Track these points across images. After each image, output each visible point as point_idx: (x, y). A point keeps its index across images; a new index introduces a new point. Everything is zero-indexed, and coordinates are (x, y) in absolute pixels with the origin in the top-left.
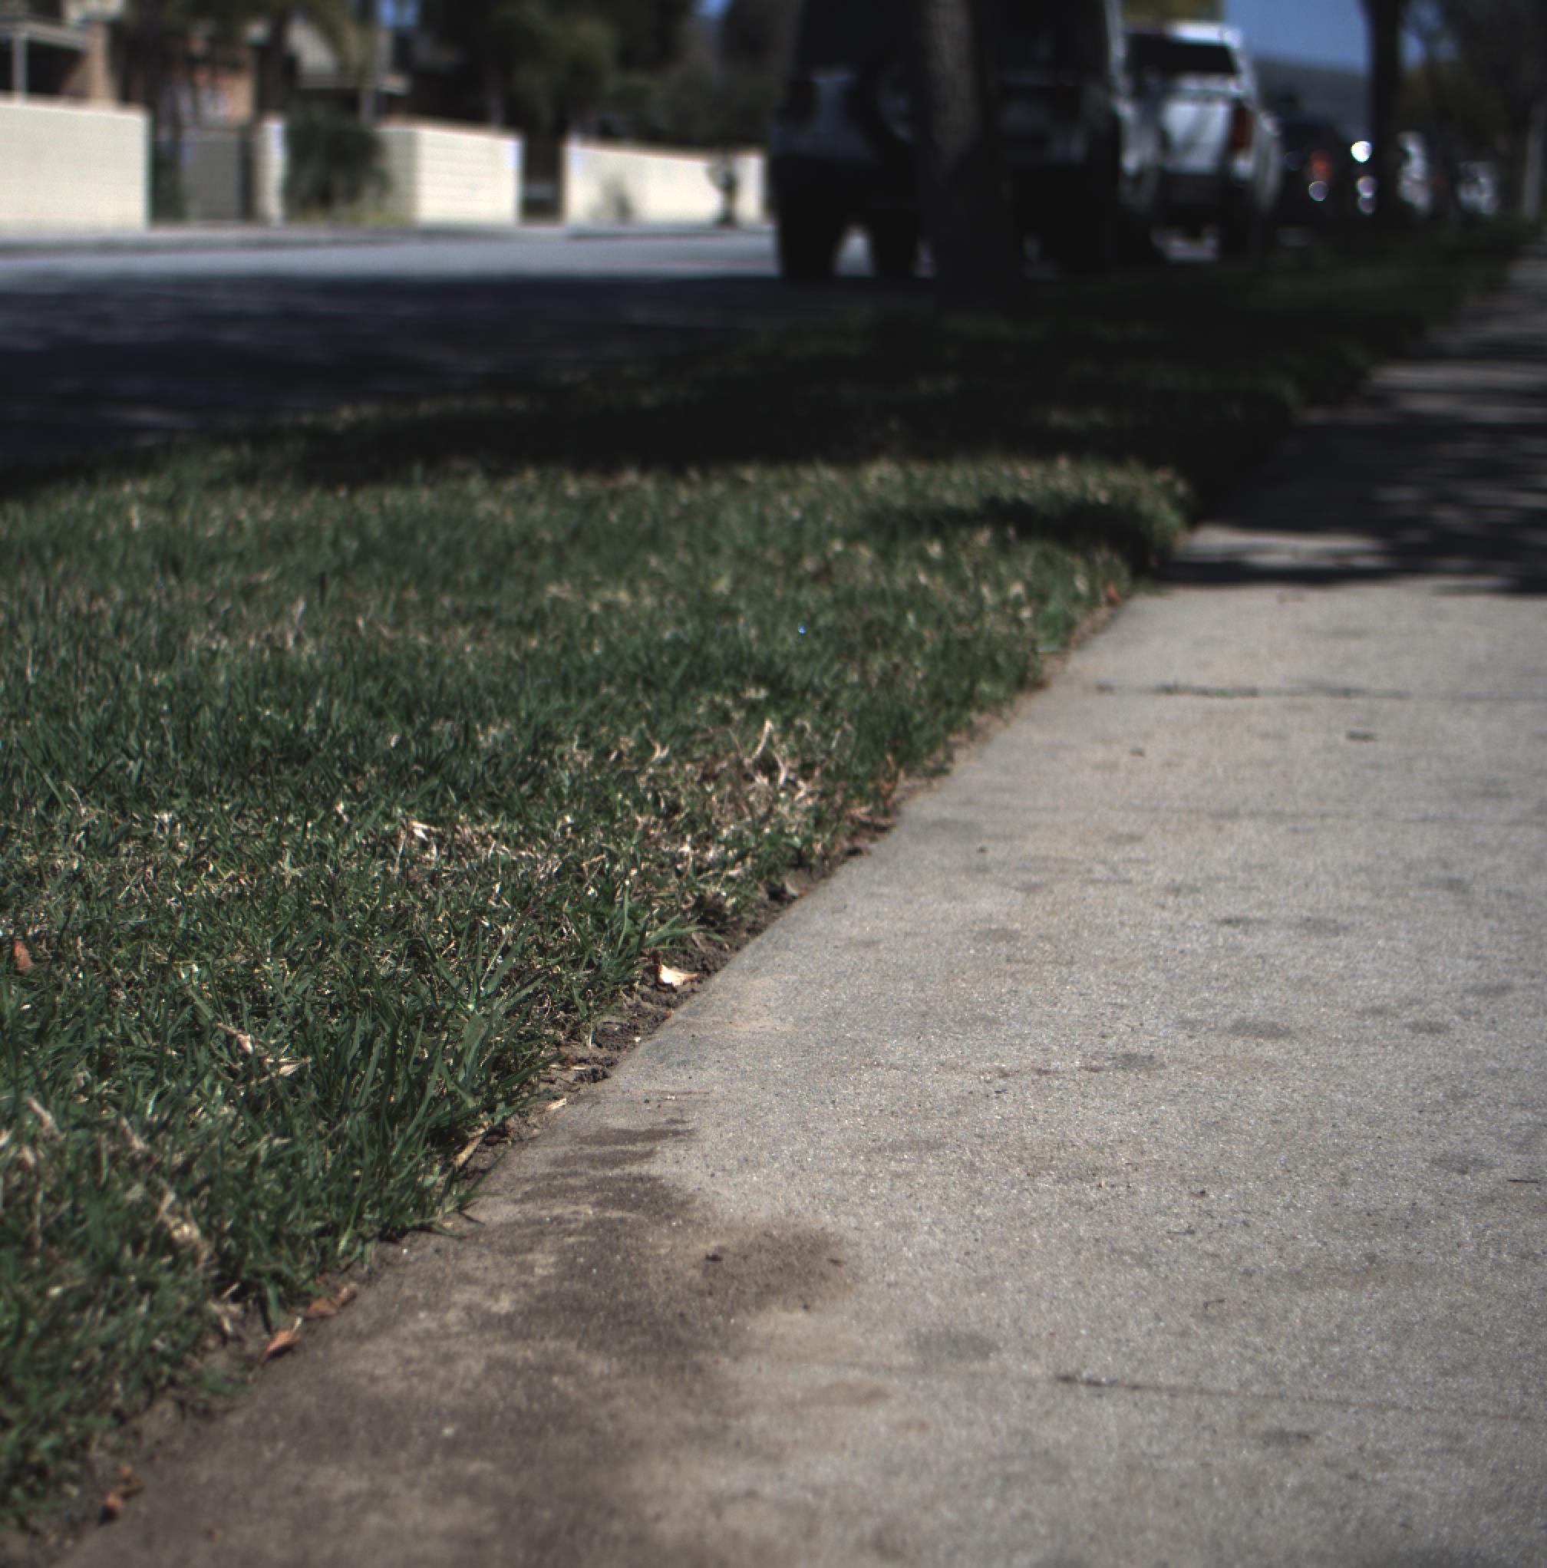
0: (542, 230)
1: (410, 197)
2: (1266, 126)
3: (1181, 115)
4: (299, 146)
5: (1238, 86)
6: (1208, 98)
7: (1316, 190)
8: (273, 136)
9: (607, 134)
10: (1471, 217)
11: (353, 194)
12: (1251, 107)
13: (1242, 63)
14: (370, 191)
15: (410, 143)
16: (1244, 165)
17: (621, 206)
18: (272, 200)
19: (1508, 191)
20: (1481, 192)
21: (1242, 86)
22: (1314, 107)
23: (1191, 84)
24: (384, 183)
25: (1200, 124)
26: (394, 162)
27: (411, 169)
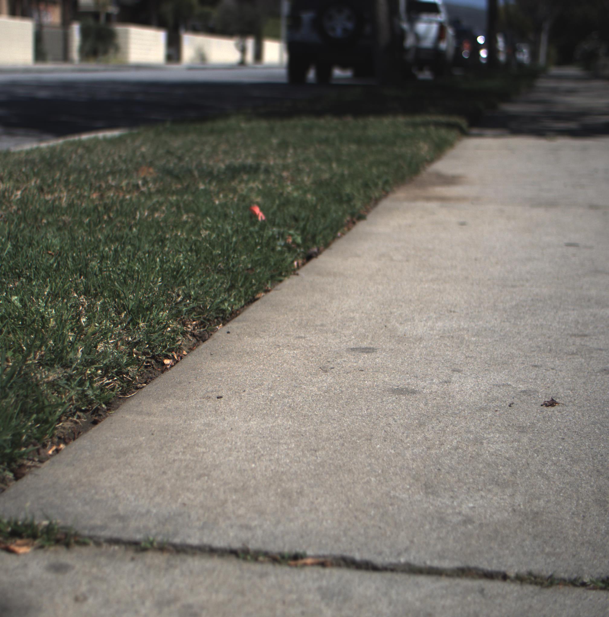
0: (174, 66)
1: (126, 53)
2: (450, 32)
3: (421, 27)
4: (85, 33)
5: (441, 17)
6: (430, 22)
7: (465, 54)
8: (76, 29)
9: (195, 30)
10: (520, 65)
11: (105, 52)
12: (446, 25)
13: (442, 9)
14: (112, 51)
15: (127, 33)
16: (443, 45)
17: (202, 57)
18: (75, 54)
19: (534, 55)
20: (524, 55)
21: (442, 17)
22: (465, 23)
23: (425, 17)
24: (117, 49)
25: (428, 31)
26: (120, 40)
27: (127, 43)
